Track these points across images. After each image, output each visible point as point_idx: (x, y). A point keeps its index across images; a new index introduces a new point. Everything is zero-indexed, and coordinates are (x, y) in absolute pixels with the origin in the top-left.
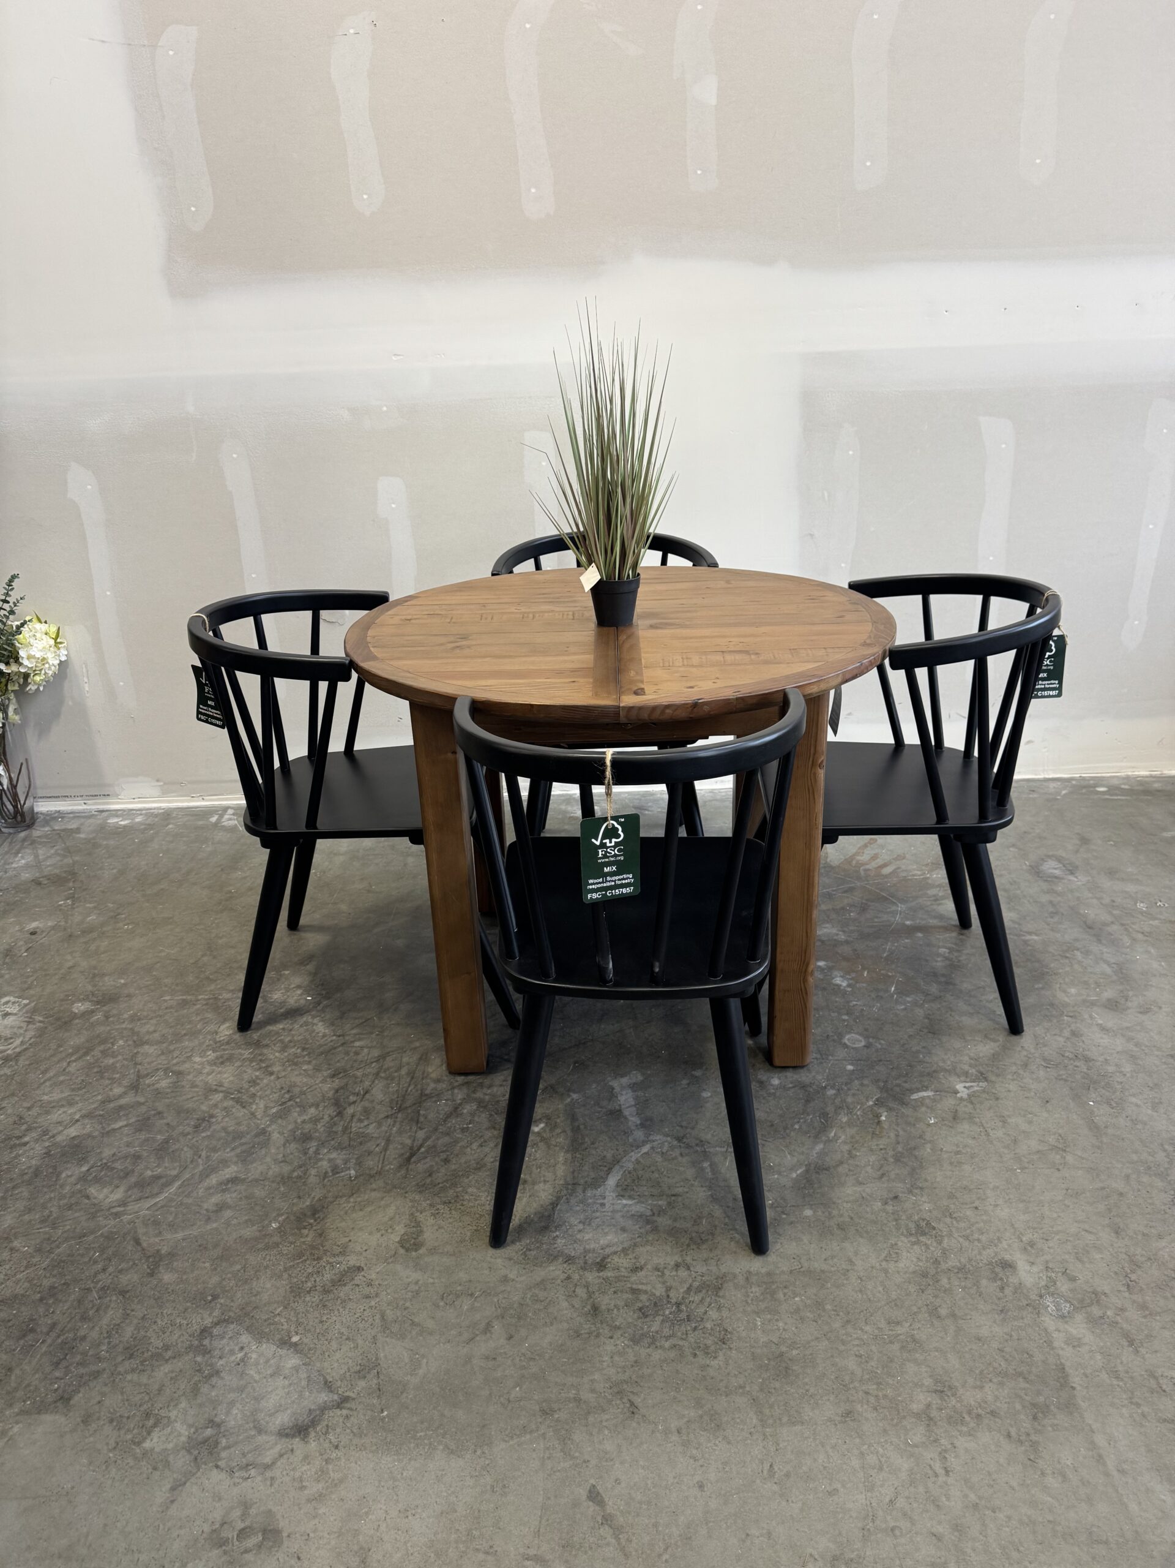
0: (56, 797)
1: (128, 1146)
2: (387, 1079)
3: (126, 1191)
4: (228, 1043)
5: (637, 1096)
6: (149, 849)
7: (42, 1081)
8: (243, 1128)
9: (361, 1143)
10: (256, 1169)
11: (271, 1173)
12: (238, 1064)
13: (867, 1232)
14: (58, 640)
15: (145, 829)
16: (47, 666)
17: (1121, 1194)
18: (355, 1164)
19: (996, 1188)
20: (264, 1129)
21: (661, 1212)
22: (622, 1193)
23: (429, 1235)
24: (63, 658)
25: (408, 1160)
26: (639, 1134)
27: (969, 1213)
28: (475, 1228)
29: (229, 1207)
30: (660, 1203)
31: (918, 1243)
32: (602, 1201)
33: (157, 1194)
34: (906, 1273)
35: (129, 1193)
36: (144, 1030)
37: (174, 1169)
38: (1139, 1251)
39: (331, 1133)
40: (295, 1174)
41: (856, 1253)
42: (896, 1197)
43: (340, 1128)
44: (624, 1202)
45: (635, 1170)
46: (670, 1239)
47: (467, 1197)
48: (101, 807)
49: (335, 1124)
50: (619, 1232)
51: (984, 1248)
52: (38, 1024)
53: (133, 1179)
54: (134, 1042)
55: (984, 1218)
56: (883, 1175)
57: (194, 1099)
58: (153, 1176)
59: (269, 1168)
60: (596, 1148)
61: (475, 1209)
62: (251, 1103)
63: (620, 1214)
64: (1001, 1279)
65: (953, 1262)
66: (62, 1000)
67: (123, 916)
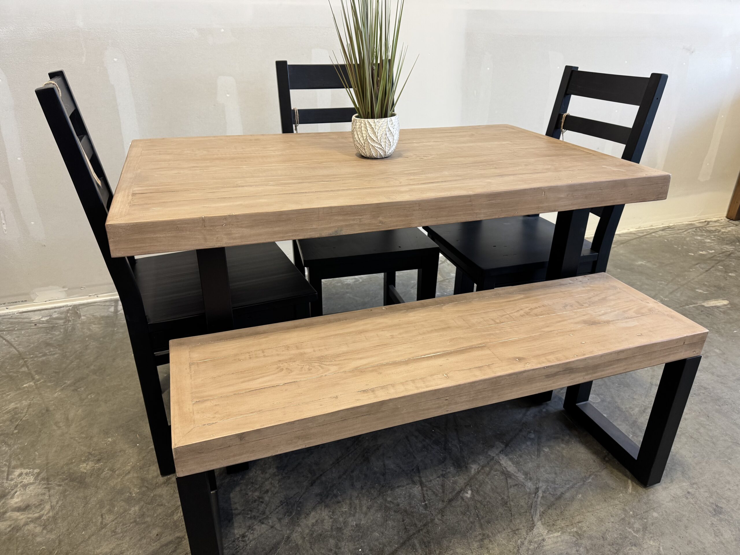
5: (510, 458)
6: (76, 336)
15: (64, 322)
22: (549, 529)
26: (530, 485)
30: (575, 529)
32: (542, 538)
44: (556, 534)
48: (21, 310)
63: (558, 544)
66: (68, 464)
67: (83, 389)
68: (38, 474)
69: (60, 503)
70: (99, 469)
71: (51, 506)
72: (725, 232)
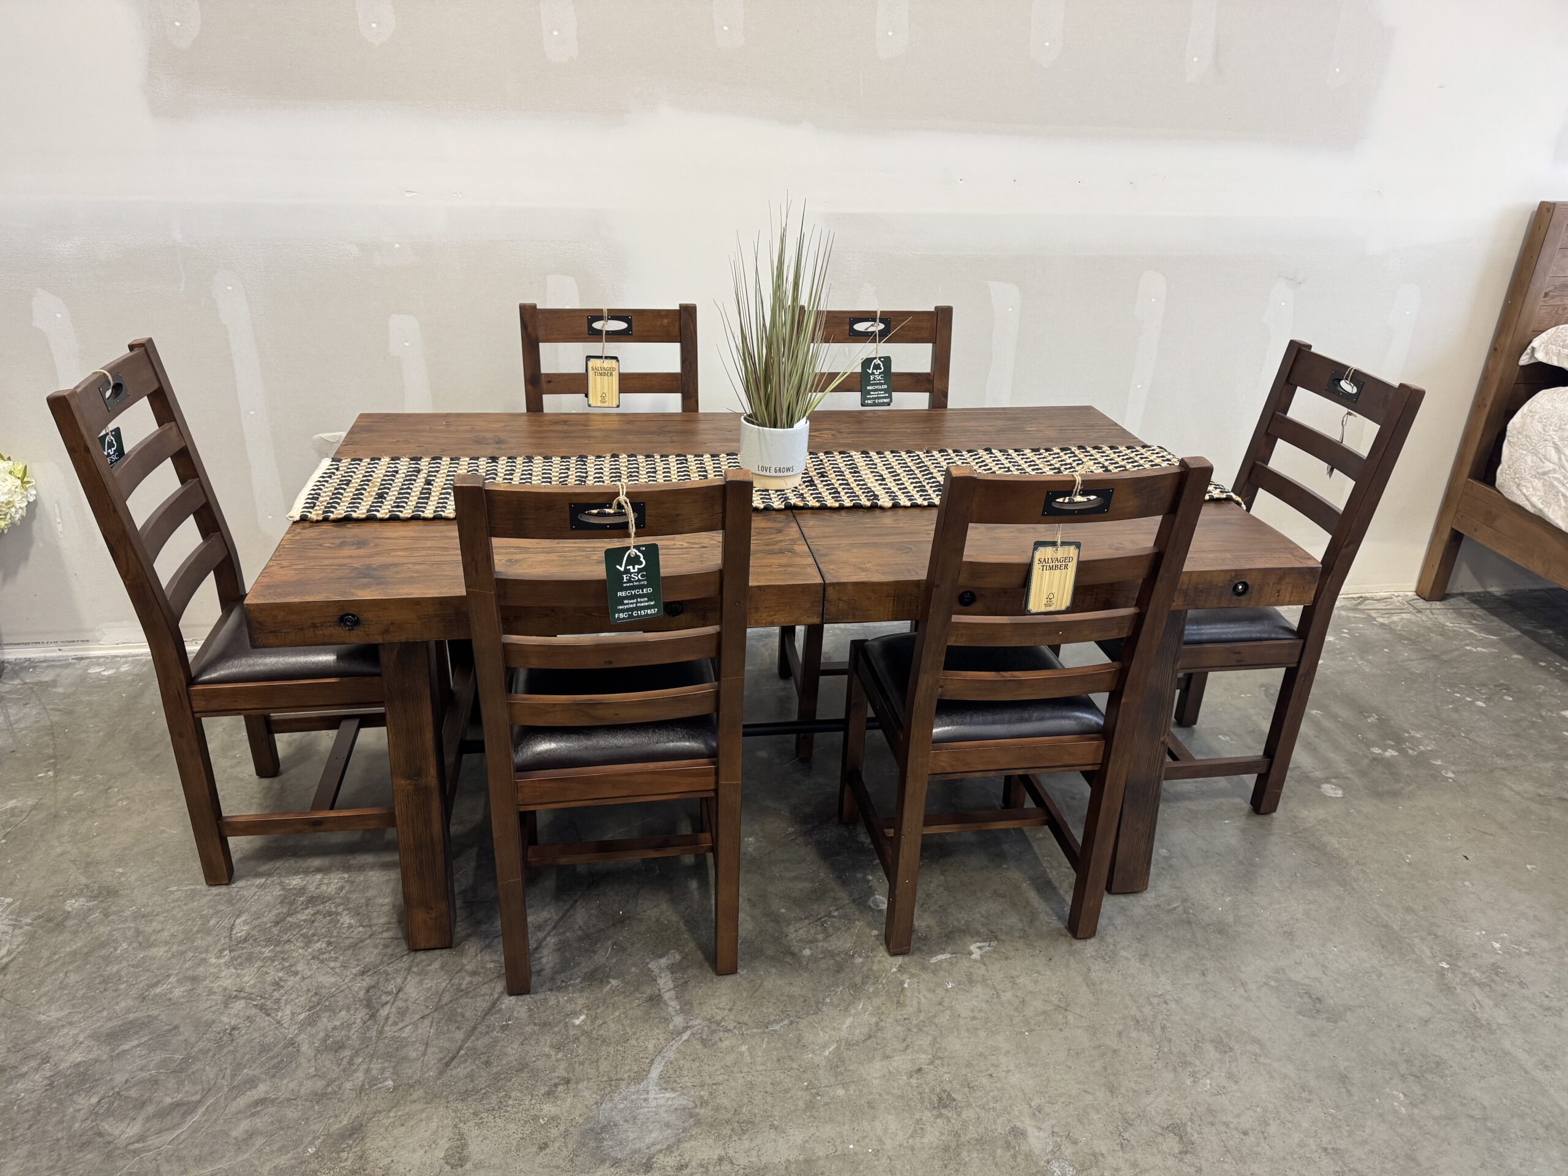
0: (25, 644)
1: (141, 1070)
2: (419, 974)
3: (144, 1125)
4: (245, 940)
5: (676, 978)
6: (140, 706)
7: (37, 997)
8: (269, 1039)
9: (397, 1049)
10: (287, 1086)
11: (303, 1090)
12: (259, 964)
13: (895, 1108)
14: (25, 480)
15: (133, 681)
16: (13, 510)
17: (1115, 1051)
18: (393, 1073)
19: (1008, 1052)
20: (292, 1039)
21: (704, 1103)
22: (664, 1086)
23: (476, 1149)
24: (32, 499)
25: (447, 1065)
26: (678, 1021)
27: (984, 1081)
28: (520, 1136)
29: (261, 1134)
30: (702, 1093)
31: (940, 1115)
32: (645, 1096)
33: (179, 1125)
34: (930, 1148)
35: (148, 1125)
36: (149, 929)
37: (196, 1093)
38: (1130, 1109)
39: (364, 1040)
40: (330, 1089)
41: (885, 1131)
42: (920, 1070)
43: (374, 1034)
44: (667, 1095)
45: (677, 1060)
46: (713, 1132)
47: (511, 1102)
48: (79, 654)
49: (368, 1028)
50: (664, 1128)
51: (998, 1116)
52: (28, 927)
53: (150, 1109)
54: (140, 944)
55: (999, 1085)
56: (908, 1046)
57: (214, 1009)
58: (172, 1104)
59: (301, 1084)
60: (637, 1039)
61: (520, 1115)
62: (277, 1010)
63: (663, 1109)
64: (1014, 1147)
65: (972, 1133)
66: (52, 897)
67: (116, 790)
68: (10, 905)
69: (21, 948)
70: (89, 910)
71: (8, 951)
72: (1382, 625)
